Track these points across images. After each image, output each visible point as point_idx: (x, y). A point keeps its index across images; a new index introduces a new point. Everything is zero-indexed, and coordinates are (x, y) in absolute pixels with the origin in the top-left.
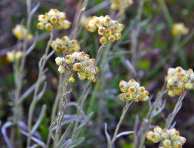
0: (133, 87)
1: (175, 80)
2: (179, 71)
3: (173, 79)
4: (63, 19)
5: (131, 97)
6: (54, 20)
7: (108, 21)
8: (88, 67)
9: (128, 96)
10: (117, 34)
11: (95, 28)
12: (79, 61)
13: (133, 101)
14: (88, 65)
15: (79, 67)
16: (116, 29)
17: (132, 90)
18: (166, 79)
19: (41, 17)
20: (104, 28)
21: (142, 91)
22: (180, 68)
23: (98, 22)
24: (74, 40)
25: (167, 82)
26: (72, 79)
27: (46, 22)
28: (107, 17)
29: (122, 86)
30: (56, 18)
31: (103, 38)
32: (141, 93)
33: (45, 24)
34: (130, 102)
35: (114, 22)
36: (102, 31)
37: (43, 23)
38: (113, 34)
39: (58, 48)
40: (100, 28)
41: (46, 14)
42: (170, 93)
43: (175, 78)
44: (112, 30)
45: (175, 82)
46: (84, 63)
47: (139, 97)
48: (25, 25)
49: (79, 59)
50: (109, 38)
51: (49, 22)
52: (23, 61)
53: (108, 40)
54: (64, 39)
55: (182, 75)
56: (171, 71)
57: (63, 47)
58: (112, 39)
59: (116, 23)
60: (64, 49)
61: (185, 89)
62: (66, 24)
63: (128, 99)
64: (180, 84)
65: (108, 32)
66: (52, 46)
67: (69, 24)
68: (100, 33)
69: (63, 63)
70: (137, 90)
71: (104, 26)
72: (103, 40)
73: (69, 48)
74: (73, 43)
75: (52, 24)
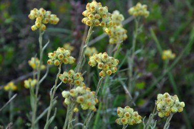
0: (128, 113)
1: (163, 105)
2: (167, 96)
3: (161, 103)
4: (68, 56)
5: (126, 122)
6: (61, 57)
7: (106, 57)
8: (89, 99)
9: (124, 121)
10: (114, 68)
11: (95, 64)
12: (81, 95)
13: (129, 125)
14: (89, 97)
15: (81, 100)
16: (112, 64)
17: (127, 115)
18: (156, 103)
19: (50, 55)
20: (102, 63)
21: (136, 115)
22: (167, 94)
23: (97, 58)
24: (78, 73)
25: (157, 106)
26: (76, 109)
27: (55, 59)
28: (105, 54)
29: (119, 112)
30: (63, 55)
31: (102, 72)
32: (135, 118)
33: (54, 60)
34: (126, 125)
35: (111, 58)
36: (101, 66)
37: (52, 59)
38: (110, 68)
39: (65, 80)
40: (99, 63)
41: (54, 52)
42: (160, 115)
43: (163, 103)
44: (109, 65)
45: (163, 107)
46: (86, 96)
47: (133, 121)
48: (38, 57)
49: (82, 93)
50: (107, 72)
51: (57, 58)
52: (37, 89)
53: (106, 73)
54: (70, 73)
55: (169, 101)
56: (160, 96)
57: (69, 79)
58: (109, 73)
59: (112, 59)
60: (70, 81)
61: (172, 112)
62: (71, 59)
63: (124, 123)
64: (167, 108)
65: (105, 67)
66: (60, 79)
67: (74, 60)
68: (99, 68)
69: (69, 96)
70: (132, 115)
71: (102, 62)
72: (102, 74)
73: (74, 80)
74: (78, 75)
75: (60, 61)
